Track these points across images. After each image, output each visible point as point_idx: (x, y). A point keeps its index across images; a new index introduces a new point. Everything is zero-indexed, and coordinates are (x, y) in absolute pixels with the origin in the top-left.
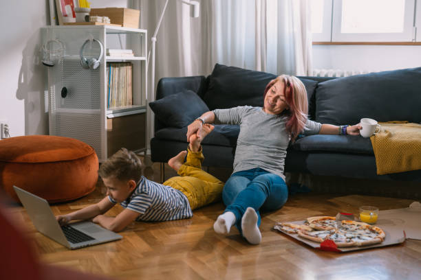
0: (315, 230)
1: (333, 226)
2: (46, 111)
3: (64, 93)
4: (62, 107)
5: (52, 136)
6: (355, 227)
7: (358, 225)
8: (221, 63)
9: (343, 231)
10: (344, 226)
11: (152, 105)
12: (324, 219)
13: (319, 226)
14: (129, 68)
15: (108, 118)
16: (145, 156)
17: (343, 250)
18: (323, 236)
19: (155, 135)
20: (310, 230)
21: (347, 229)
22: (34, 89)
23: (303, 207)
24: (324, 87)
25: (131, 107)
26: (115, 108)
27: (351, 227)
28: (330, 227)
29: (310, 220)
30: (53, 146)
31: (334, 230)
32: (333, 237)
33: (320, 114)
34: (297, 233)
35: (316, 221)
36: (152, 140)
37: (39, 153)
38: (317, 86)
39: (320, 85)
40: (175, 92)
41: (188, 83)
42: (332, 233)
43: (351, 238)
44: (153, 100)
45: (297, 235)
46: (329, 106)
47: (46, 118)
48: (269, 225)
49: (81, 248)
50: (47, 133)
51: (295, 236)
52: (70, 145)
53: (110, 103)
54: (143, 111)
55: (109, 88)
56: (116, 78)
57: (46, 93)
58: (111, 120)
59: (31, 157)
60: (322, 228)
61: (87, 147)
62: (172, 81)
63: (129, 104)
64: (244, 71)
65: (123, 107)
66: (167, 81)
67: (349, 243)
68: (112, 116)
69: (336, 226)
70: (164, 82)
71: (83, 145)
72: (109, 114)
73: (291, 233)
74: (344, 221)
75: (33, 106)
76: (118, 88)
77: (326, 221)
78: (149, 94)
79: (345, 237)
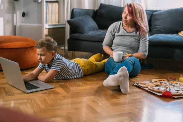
0: (157, 86)
1: (166, 84)
2: (15, 24)
3: (24, 15)
4: (23, 23)
5: (17, 36)
6: (178, 85)
7: (180, 84)
8: (103, 2)
9: (172, 87)
10: (172, 84)
11: (68, 22)
12: (161, 80)
13: (159, 84)
14: (57, 4)
15: (46, 28)
16: (65, 49)
17: (176, 97)
18: (162, 89)
19: (70, 37)
20: (154, 86)
21: (174, 86)
22: (8, 13)
23: (148, 75)
24: (156, 15)
25: (58, 23)
26: (50, 23)
27: (176, 85)
28: (165, 84)
29: (153, 80)
30: (17, 40)
31: (167, 86)
32: (168, 90)
33: (154, 28)
34: (147, 87)
35: (157, 81)
36: (69, 40)
37: (9, 43)
38: (152, 15)
39: (154, 14)
40: (80, 16)
41: (87, 12)
42: (167, 88)
43: (178, 91)
44: (69, 19)
45: (148, 88)
46: (158, 24)
47: (14, 28)
48: (132, 83)
49: (32, 92)
50: (15, 34)
51: (147, 89)
52: (26, 40)
53: (47, 21)
54: (64, 26)
55: (47, 14)
56: (50, 9)
57: (15, 15)
58: (47, 29)
59: (5, 45)
60: (161, 85)
61: (35, 42)
62: (79, 10)
63: (57, 22)
64: (115, 7)
65: (54, 23)
66: (76, 10)
67: (178, 93)
68: (48, 27)
69: (168, 84)
70: (75, 10)
71: (32, 41)
72: (46, 26)
73: (144, 87)
74: (172, 82)
75: (8, 22)
76: (52, 14)
77: (162, 82)
78: (67, 17)
79: (175, 90)
